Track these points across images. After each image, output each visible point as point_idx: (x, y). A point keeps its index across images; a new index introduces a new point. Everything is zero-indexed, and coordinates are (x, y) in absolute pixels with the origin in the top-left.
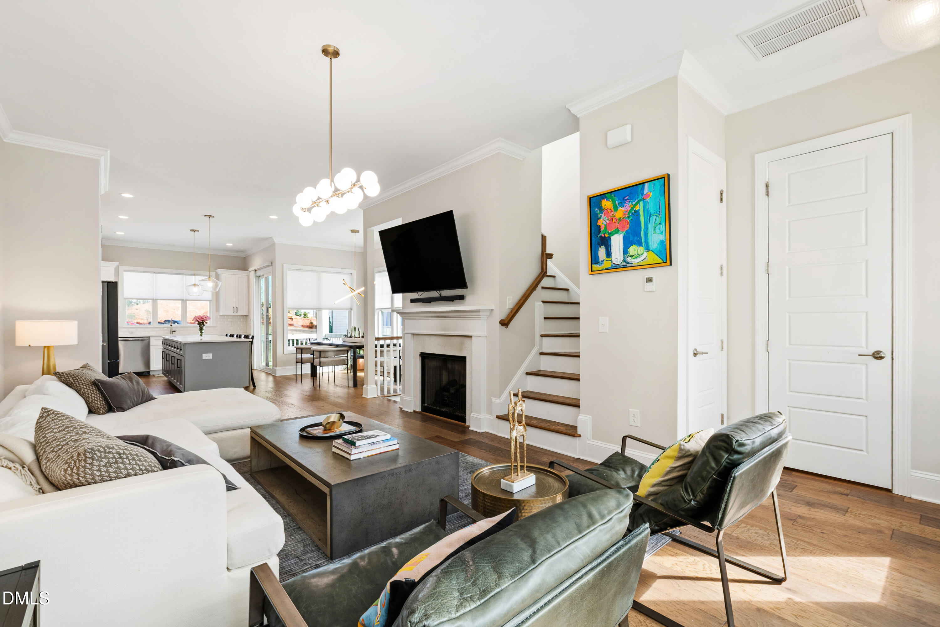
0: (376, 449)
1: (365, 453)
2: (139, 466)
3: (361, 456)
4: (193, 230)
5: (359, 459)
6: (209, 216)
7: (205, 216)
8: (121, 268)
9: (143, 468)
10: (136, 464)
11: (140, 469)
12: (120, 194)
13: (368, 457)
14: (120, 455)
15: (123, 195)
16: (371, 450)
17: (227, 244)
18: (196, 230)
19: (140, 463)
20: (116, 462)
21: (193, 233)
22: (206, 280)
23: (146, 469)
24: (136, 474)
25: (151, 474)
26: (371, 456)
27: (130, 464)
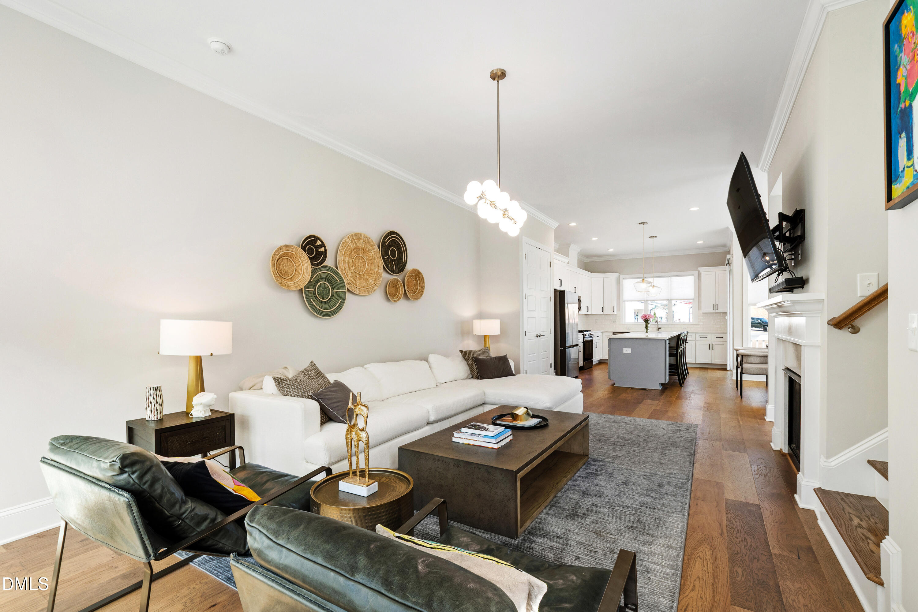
0: (474, 440)
1: (463, 439)
2: (296, 393)
3: (461, 441)
4: (651, 237)
5: (459, 443)
6: (643, 223)
7: (640, 224)
8: (622, 277)
9: (298, 394)
10: (295, 391)
11: (296, 394)
12: (569, 224)
13: (466, 444)
14: (288, 385)
15: (570, 225)
16: (469, 439)
17: (698, 242)
18: (653, 237)
19: (297, 392)
20: (286, 388)
21: (652, 239)
22: (641, 282)
23: (299, 395)
24: (294, 396)
25: (301, 398)
26: (469, 444)
27: (292, 390)
